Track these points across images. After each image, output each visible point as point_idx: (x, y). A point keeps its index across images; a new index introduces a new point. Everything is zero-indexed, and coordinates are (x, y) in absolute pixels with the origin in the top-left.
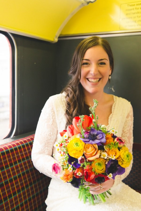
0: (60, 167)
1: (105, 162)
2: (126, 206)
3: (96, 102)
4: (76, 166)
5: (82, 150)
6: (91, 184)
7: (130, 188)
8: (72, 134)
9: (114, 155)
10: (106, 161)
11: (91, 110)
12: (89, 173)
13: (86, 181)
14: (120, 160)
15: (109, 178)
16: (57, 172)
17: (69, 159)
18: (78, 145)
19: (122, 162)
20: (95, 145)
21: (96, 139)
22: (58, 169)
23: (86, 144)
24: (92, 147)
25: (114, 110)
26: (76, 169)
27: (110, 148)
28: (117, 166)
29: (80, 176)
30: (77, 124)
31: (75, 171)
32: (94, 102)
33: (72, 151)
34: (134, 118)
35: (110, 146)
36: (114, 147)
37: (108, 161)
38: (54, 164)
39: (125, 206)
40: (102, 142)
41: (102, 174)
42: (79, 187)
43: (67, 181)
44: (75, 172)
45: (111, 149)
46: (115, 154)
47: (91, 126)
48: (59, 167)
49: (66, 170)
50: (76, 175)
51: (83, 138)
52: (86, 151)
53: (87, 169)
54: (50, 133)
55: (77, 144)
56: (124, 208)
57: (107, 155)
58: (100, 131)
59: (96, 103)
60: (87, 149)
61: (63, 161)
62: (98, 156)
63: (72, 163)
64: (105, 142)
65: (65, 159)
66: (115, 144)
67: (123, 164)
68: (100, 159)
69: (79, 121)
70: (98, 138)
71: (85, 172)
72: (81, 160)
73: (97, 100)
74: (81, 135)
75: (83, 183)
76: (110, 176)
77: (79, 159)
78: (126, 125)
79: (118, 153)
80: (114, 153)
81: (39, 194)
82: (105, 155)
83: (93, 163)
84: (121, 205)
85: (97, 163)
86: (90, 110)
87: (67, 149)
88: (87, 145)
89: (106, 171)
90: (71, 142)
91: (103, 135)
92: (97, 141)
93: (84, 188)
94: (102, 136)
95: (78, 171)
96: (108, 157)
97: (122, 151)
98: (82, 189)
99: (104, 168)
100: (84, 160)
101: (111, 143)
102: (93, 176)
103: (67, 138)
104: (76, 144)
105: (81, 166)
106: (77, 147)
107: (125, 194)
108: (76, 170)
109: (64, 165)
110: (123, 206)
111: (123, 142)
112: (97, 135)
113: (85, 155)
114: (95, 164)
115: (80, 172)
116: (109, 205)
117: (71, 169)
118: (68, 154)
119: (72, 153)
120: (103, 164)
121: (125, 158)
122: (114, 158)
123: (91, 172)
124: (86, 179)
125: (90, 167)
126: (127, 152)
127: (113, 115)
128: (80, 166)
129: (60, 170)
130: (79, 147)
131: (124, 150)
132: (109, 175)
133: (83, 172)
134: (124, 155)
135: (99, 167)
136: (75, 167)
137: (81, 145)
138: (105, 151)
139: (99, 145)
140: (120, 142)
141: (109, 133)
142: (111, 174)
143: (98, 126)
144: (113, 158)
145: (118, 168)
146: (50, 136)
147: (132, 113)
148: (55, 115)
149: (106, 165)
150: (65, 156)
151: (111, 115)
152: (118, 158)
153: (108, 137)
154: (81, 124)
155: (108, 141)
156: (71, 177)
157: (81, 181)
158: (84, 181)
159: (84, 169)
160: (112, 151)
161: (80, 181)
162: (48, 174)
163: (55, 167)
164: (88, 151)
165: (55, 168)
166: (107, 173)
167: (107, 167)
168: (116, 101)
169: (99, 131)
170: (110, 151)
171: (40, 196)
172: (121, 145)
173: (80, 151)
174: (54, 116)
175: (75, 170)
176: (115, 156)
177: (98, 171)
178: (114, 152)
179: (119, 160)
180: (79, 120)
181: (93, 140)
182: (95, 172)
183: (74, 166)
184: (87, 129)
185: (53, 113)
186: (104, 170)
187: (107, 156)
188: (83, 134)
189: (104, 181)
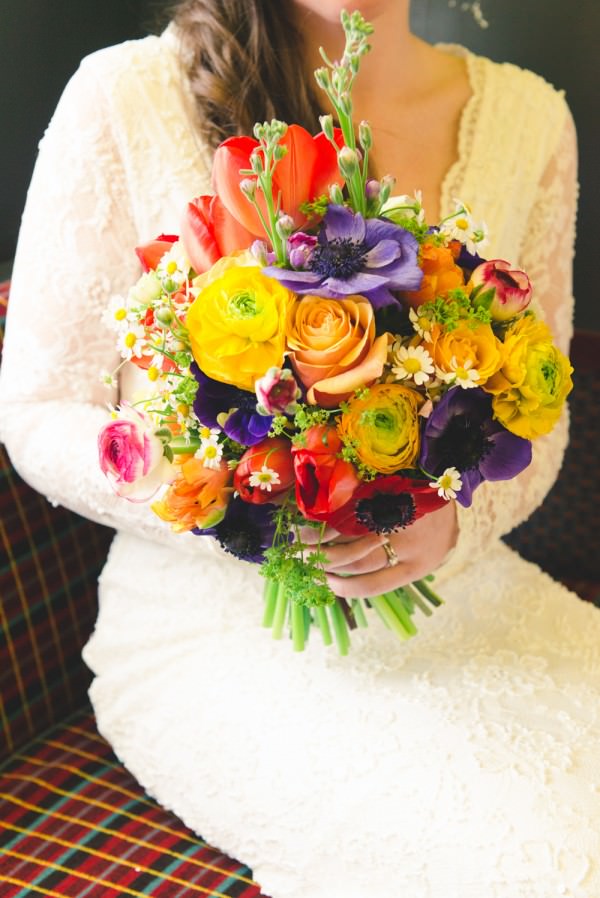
0: (146, 439)
1: (414, 404)
2: (525, 681)
3: (357, 29)
4: (244, 436)
5: (275, 335)
6: (334, 535)
7: (546, 578)
8: (210, 250)
9: (468, 363)
10: (421, 399)
11: (326, 84)
12: (322, 468)
13: (302, 523)
14: (504, 396)
15: (441, 493)
16: (128, 468)
17: (197, 394)
18: (255, 306)
19: (513, 403)
20: (357, 302)
21: (362, 268)
22: (135, 451)
23: (300, 298)
24: (339, 317)
25: (469, 144)
26: (244, 452)
27: (448, 321)
28: (485, 426)
29: (269, 489)
30: (241, 178)
31: (238, 466)
32: (348, 27)
33: (214, 345)
34: (581, 191)
35: (446, 308)
36: (472, 316)
37: (437, 398)
38: (111, 429)
39: (518, 680)
40: (401, 286)
41: (398, 473)
42: (266, 554)
43: (193, 521)
44: (241, 472)
45: (454, 327)
46: (472, 356)
47: (328, 195)
48: (141, 440)
49: (182, 462)
50: (247, 486)
51: (279, 266)
52: (301, 339)
53: (310, 447)
54: (99, 283)
55: (245, 302)
56: (511, 694)
57: (431, 361)
58: (382, 223)
59: (355, 34)
60: (310, 328)
61: (164, 407)
62: (374, 367)
63: (222, 418)
64: (414, 282)
65: (173, 397)
66: (472, 297)
67: (517, 415)
68: (388, 390)
69: (254, 157)
70: (370, 265)
71: (297, 462)
72: (274, 388)
73: (362, 19)
74: (270, 250)
75: (286, 533)
76: (448, 483)
77: (263, 384)
78: (536, 227)
79: (496, 354)
80: (467, 353)
81: (50, 610)
82: (416, 362)
83: (343, 408)
84: (499, 675)
85: (370, 413)
86: (320, 83)
87: (186, 336)
88: (307, 305)
89: (425, 458)
90: (205, 292)
91: (401, 247)
92: (367, 281)
93: (295, 560)
94: (398, 250)
95: (256, 464)
96: (433, 377)
97: (518, 343)
98: (283, 567)
99: (411, 440)
100: (291, 389)
101: (452, 291)
102: (343, 490)
103: (185, 277)
104: (239, 303)
105: (272, 430)
106: (249, 317)
107: (519, 617)
108: (246, 458)
109: (169, 429)
110: (510, 679)
111: (523, 286)
112: (367, 246)
113: (298, 363)
114: (358, 416)
115: (268, 468)
116: (431, 676)
117: (211, 453)
118: (194, 367)
119: (220, 356)
120: (405, 420)
121: (534, 380)
122: (470, 380)
123: (336, 463)
124: (308, 508)
125: (331, 434)
126: (544, 348)
127: (463, 169)
128: (269, 434)
129: (144, 457)
130: (259, 319)
131: (526, 333)
132: (441, 479)
133: (285, 468)
134: (526, 362)
135: (383, 433)
136: (236, 441)
137: (273, 306)
138: (415, 339)
139: (380, 305)
140: (506, 289)
141: (439, 240)
142: (452, 474)
143: (373, 194)
144: (465, 378)
145: (490, 439)
146: (99, 296)
147: (569, 160)
148: (123, 171)
149: (423, 421)
150: (178, 381)
151: (456, 168)
152: (491, 382)
153: (431, 256)
154: (264, 180)
155: (433, 281)
156: (213, 502)
157: (279, 519)
158: (293, 522)
159: (294, 449)
160: (459, 340)
161: (271, 517)
162: (93, 505)
163: (118, 440)
164: (312, 340)
165: (118, 451)
166: (427, 468)
167: (428, 434)
168: (482, 89)
169: (376, 220)
170: (449, 338)
171: (53, 623)
172: (510, 308)
173: (266, 343)
174: (117, 178)
175: (239, 456)
176: (475, 367)
177: (377, 456)
178: (467, 348)
179: (496, 393)
180: (256, 149)
181: (345, 276)
182: (355, 465)
183: (229, 436)
184: (306, 216)
185: (110, 157)
186: (411, 454)
187: (431, 370)
188: (281, 246)
189: (410, 519)
